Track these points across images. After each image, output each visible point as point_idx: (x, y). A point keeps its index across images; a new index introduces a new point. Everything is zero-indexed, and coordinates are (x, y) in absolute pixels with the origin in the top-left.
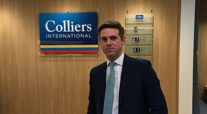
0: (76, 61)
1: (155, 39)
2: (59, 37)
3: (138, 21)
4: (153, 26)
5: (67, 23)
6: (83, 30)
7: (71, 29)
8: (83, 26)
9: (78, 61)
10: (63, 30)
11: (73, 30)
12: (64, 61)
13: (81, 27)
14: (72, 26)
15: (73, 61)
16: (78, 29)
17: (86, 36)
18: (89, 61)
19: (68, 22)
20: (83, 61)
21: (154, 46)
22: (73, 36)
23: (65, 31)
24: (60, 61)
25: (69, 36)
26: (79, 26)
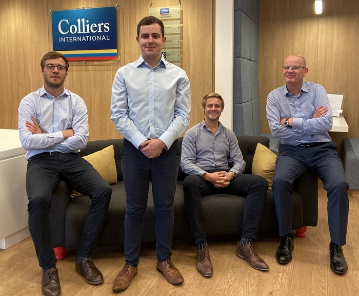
0: (92, 71)
1: (185, 41)
2: (73, 40)
3: (163, 16)
4: (182, 23)
5: (81, 22)
6: (100, 31)
7: (86, 30)
8: (99, 25)
9: (96, 71)
10: (78, 31)
11: (88, 32)
12: (80, 71)
13: (98, 26)
14: (88, 26)
15: (90, 71)
16: (94, 29)
17: (104, 38)
18: (108, 70)
19: (83, 20)
20: (100, 71)
21: (185, 50)
22: (89, 38)
23: (80, 32)
24: (75, 71)
25: (84, 39)
26: (96, 26)
